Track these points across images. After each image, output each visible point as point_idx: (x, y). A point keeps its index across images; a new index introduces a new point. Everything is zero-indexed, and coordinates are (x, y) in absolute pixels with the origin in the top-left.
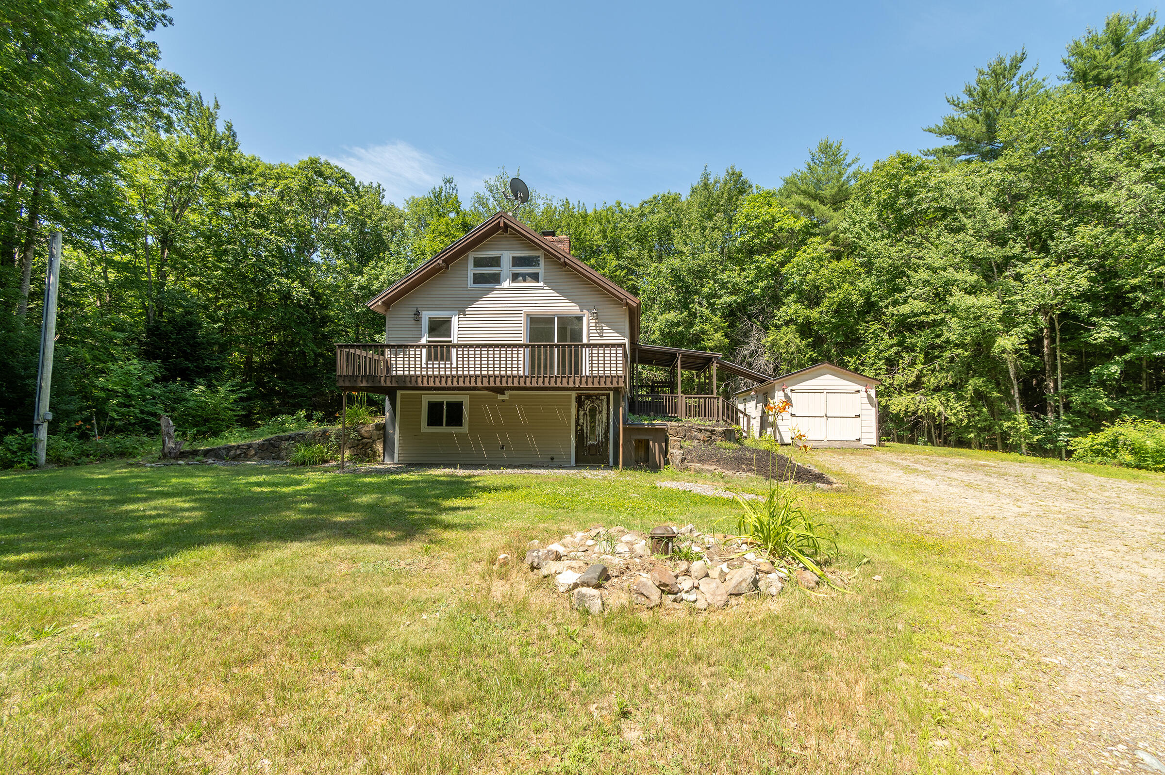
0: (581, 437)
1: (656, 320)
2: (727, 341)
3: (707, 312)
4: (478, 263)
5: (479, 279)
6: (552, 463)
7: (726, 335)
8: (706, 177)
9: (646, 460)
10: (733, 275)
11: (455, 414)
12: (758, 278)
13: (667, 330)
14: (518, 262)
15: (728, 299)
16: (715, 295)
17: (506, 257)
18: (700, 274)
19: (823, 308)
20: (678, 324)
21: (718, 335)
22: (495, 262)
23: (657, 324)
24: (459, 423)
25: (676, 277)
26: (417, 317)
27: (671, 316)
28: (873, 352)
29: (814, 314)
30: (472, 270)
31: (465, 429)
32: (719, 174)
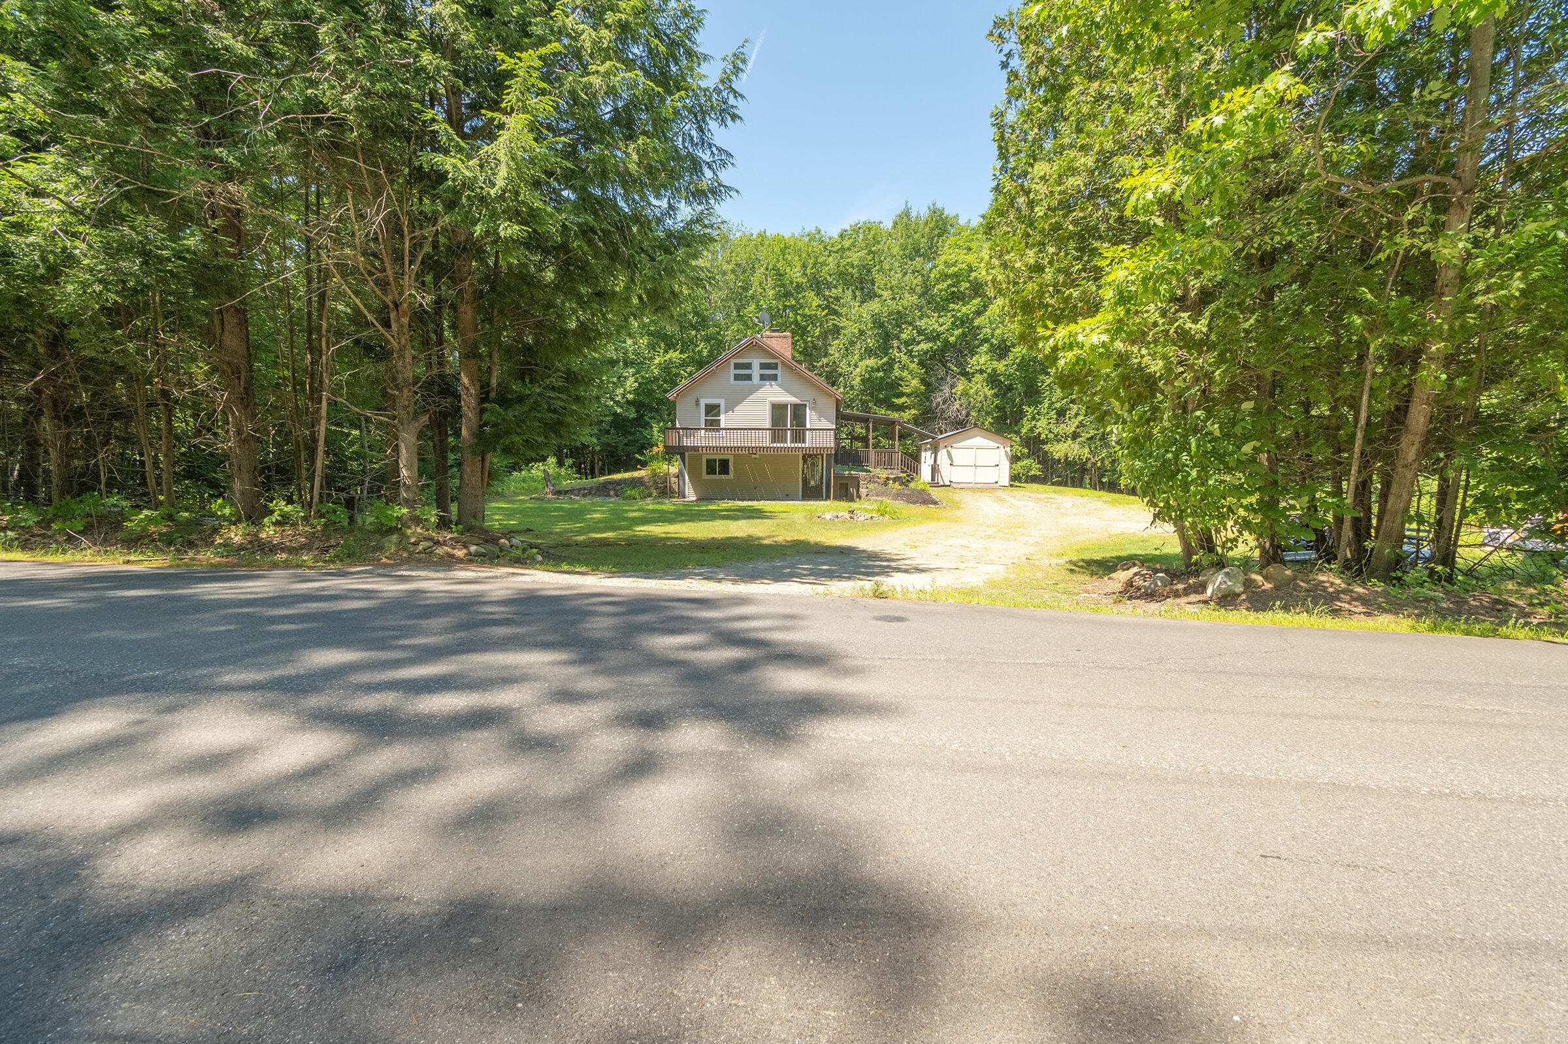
0: (805, 482)
1: (856, 366)
2: (923, 388)
3: (904, 358)
4: (737, 366)
5: (737, 377)
6: (787, 497)
7: (923, 381)
8: (907, 214)
9: (846, 496)
10: (932, 323)
11: (724, 466)
12: (954, 326)
13: (867, 376)
14: (763, 366)
15: (924, 346)
16: (913, 341)
17: (756, 364)
18: (900, 318)
19: (1008, 361)
20: (878, 370)
21: (915, 382)
22: (748, 366)
23: (858, 370)
24: (727, 473)
25: (878, 323)
26: (697, 403)
27: (871, 362)
28: (1046, 404)
29: (1001, 366)
30: (733, 372)
31: (731, 475)
32: (920, 210)
